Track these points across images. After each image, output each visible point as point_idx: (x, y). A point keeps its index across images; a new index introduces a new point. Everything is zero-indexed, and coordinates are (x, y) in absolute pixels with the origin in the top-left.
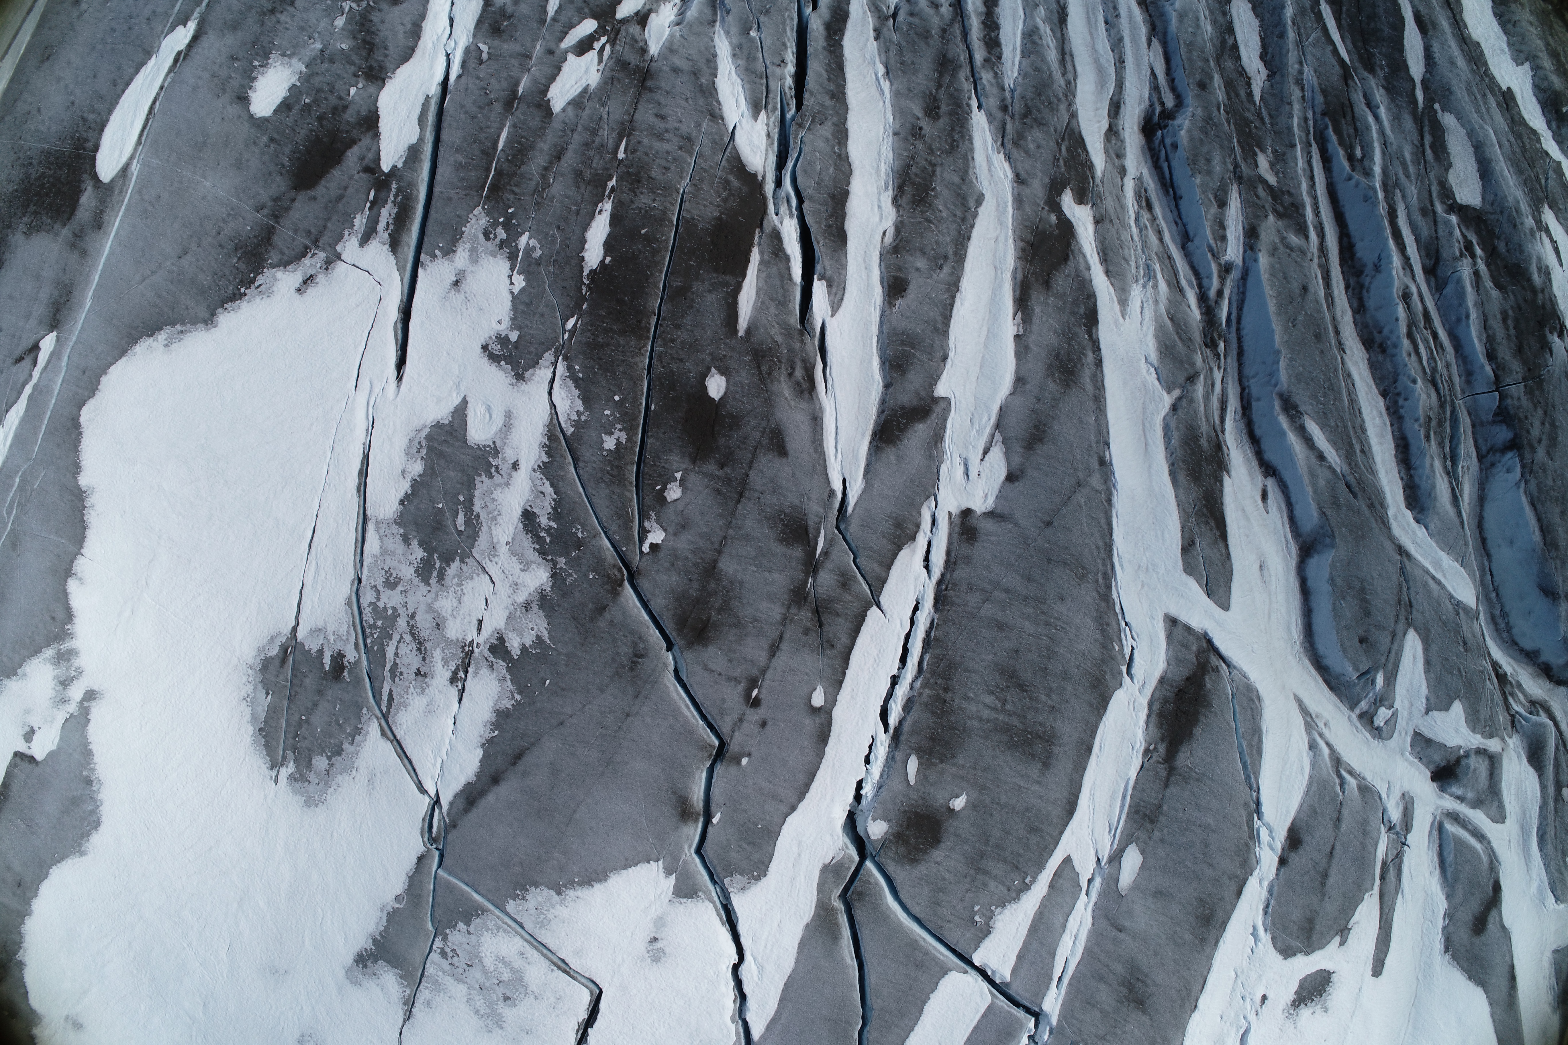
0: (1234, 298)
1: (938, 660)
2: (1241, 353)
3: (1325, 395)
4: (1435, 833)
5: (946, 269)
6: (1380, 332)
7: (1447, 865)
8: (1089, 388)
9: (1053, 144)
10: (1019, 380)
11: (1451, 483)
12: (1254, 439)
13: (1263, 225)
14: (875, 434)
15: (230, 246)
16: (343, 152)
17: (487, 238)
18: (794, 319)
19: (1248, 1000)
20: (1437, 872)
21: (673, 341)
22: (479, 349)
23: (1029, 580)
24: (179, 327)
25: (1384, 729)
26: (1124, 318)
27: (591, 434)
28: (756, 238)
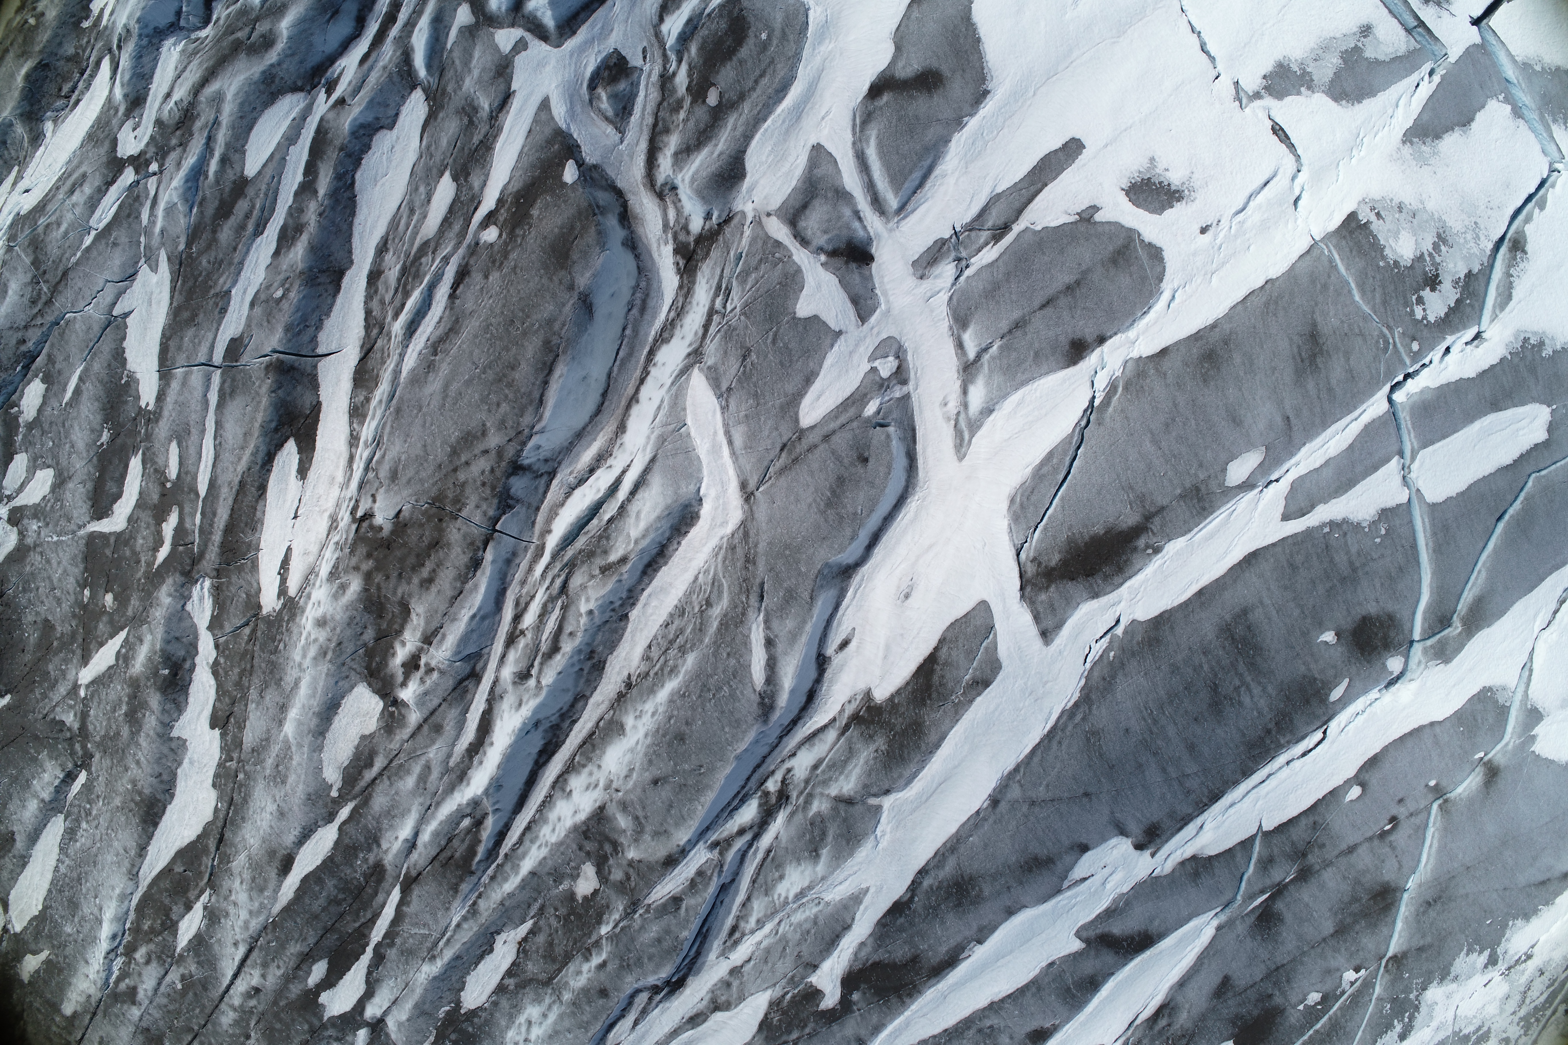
2: (758, 766)
3: (719, 689)
4: (909, 208)
5: (988, 1023)
6: (582, 669)
7: (924, 171)
8: (951, 863)
10: (1010, 912)
12: (811, 696)
13: (651, 859)
14: (1149, 948)
19: (1218, 242)
20: (937, 172)
23: (1140, 766)
25: (892, 352)
26: (868, 889)
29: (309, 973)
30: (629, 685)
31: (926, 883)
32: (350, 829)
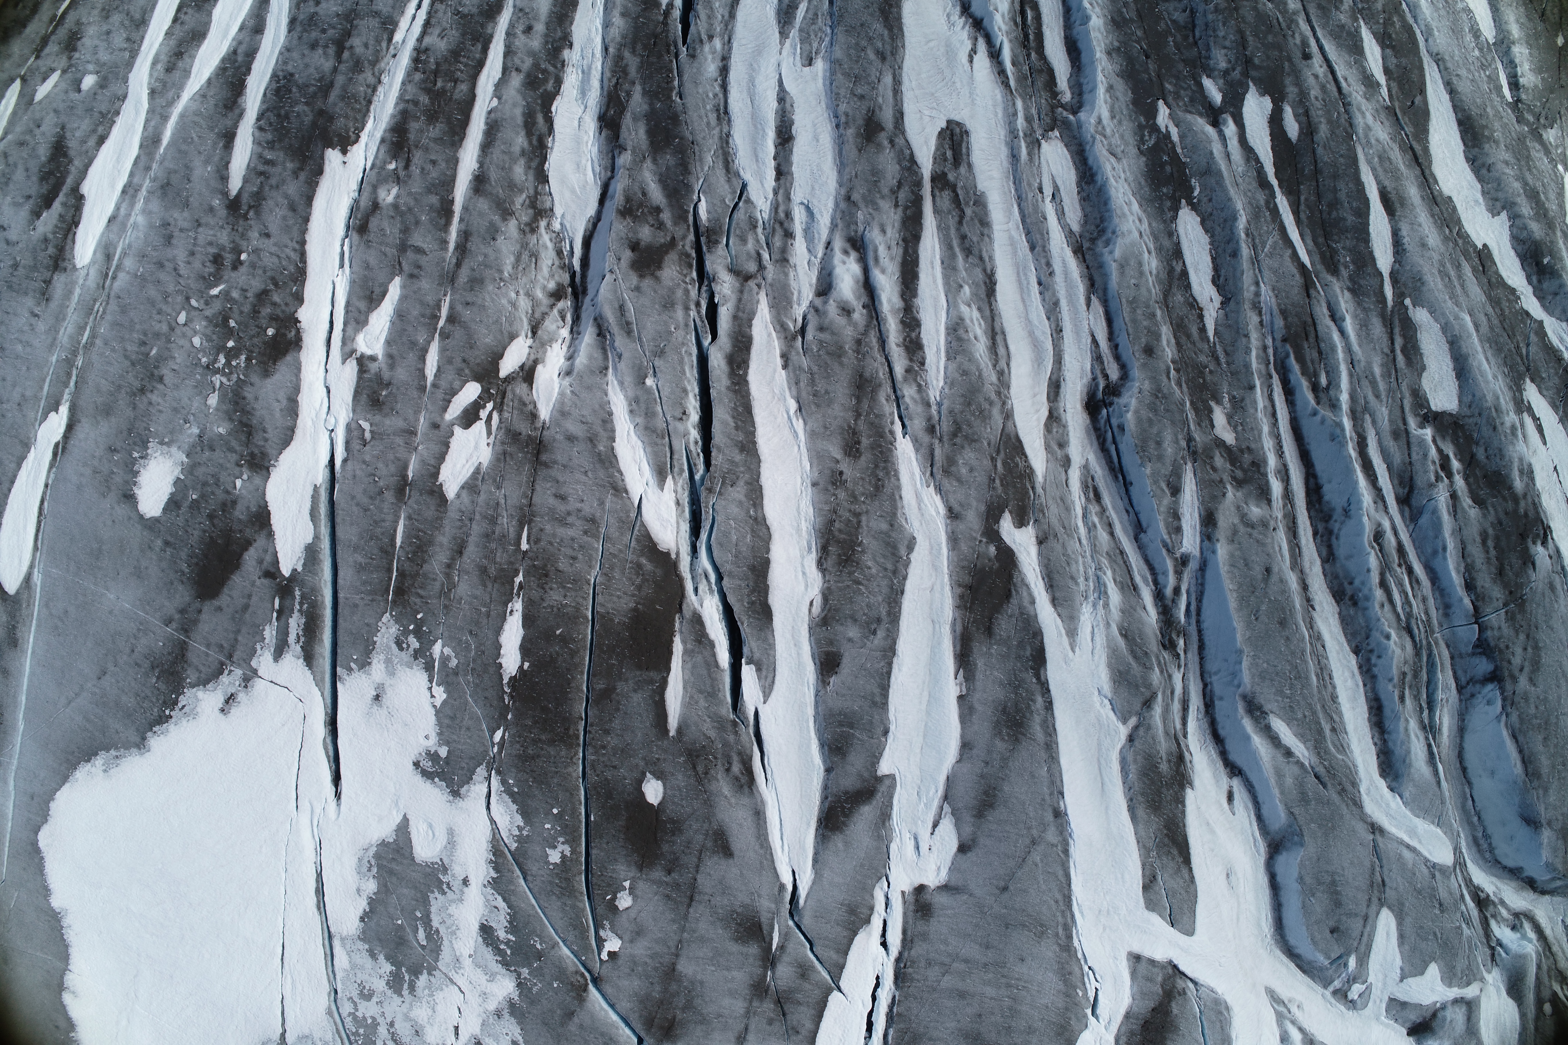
0: (1193, 589)
1: (901, 1034)
2: (1201, 647)
3: (1292, 687)
5: (881, 634)
6: (1351, 583)
8: (1040, 736)
9: (987, 463)
10: (966, 746)
11: (1427, 738)
12: (1217, 739)
13: (1221, 507)
14: (820, 821)
15: (147, 664)
16: (240, 555)
17: (401, 649)
18: (726, 709)
21: (604, 747)
22: (411, 767)
23: (987, 947)
24: (113, 752)
25: (1359, 1001)
26: (1074, 651)
27: (535, 849)
28: (677, 625)
29: (1296, 116)
30: (1308, 600)
31: (1040, 700)
32: (1374, 282)
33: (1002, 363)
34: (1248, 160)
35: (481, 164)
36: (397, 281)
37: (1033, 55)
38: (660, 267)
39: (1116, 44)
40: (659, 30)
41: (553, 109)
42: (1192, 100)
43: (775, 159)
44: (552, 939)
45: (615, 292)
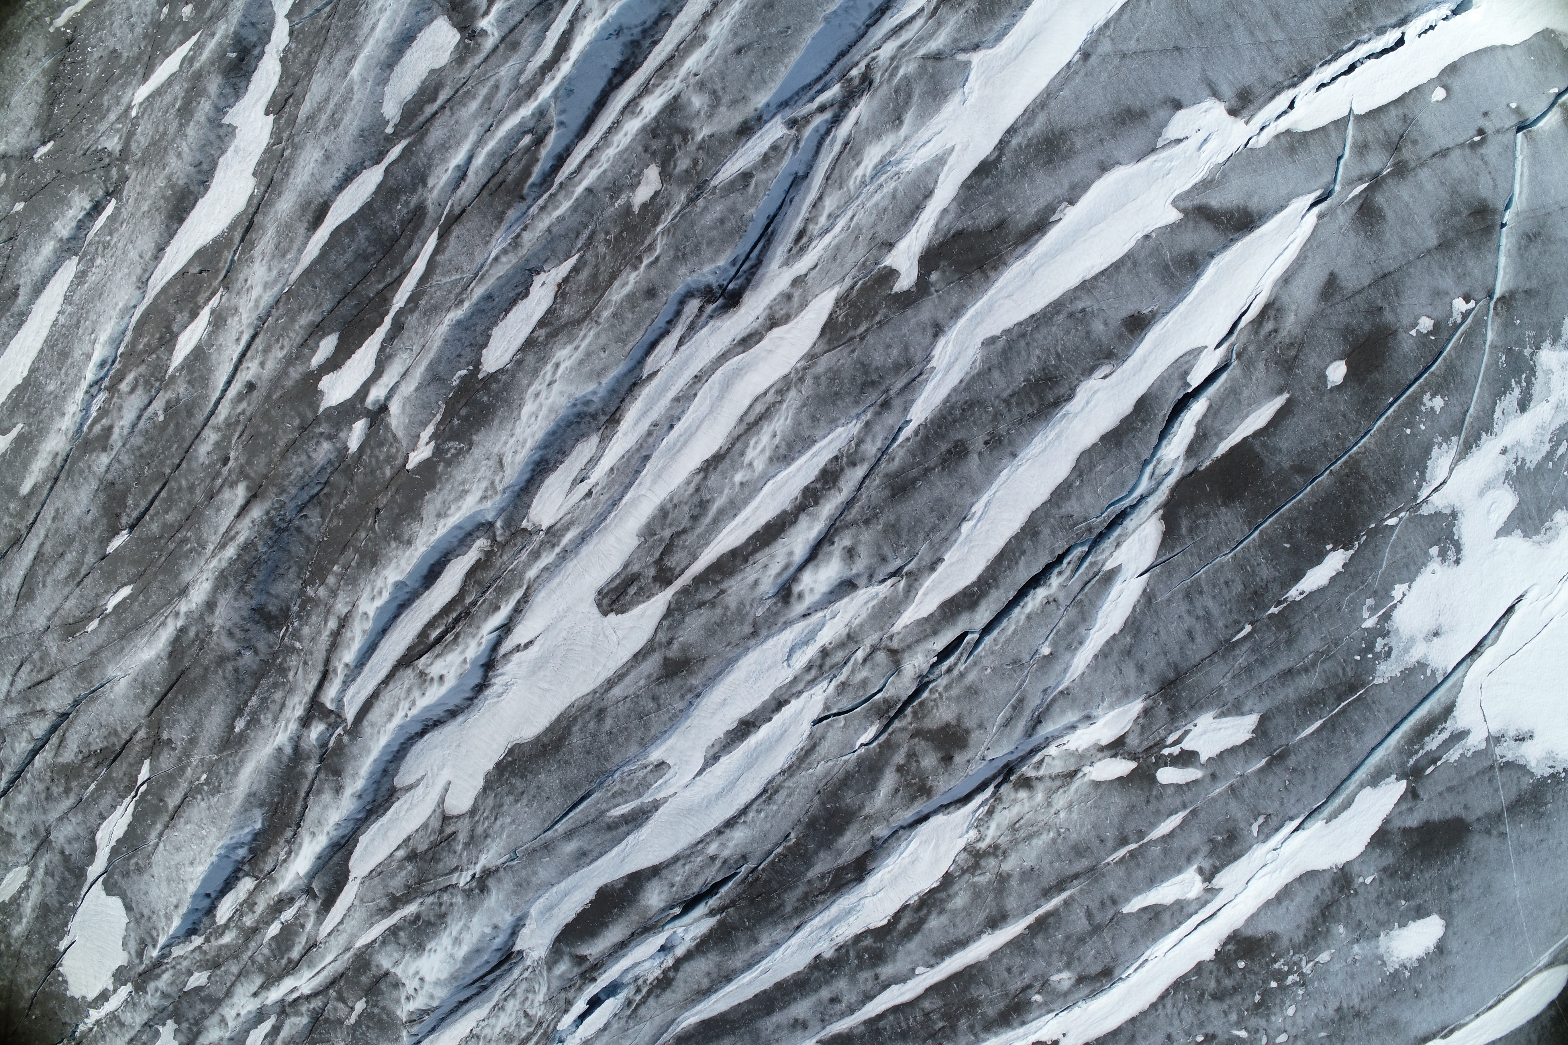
0: (805, 98)
1: (1340, 38)
2: (843, 54)
5: (1080, 305)
8: (1041, 119)
9: (870, 339)
10: (1104, 168)
13: (725, 130)
14: (1251, 230)
15: (1543, 822)
16: (1418, 829)
17: (1390, 650)
18: (1233, 371)
21: (1337, 437)
22: (1462, 563)
23: (1229, 26)
26: (953, 148)
27: (1444, 422)
28: (1208, 463)
29: (314, 351)
31: (1015, 142)
32: (399, 170)
33: (770, 398)
34: (390, 357)
35: (979, 934)
36: (1126, 909)
37: (469, 600)
38: (948, 725)
39: (393, 544)
40: (744, 903)
41: (885, 922)
42: (381, 444)
43: (770, 719)
44: (1491, 353)
45: (997, 740)
